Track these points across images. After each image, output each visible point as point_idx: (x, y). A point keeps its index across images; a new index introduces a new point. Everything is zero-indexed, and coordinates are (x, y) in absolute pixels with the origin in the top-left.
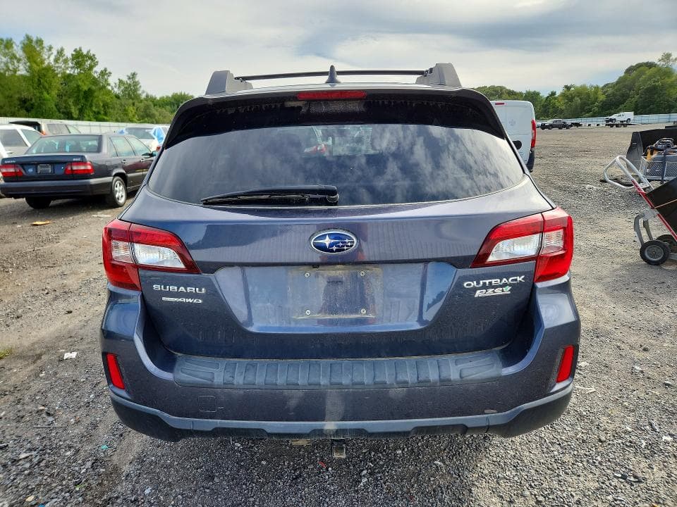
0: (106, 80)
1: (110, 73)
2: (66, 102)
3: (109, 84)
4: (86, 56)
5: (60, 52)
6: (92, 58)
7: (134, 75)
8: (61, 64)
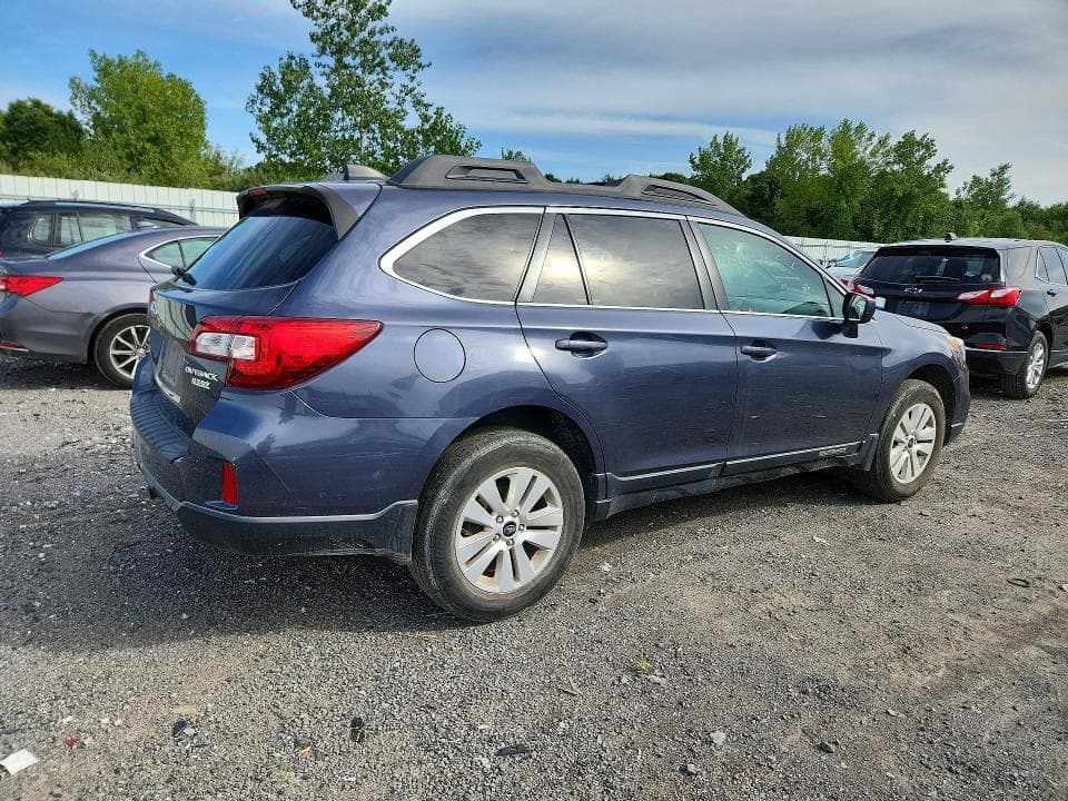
0: (941, 179)
1: (951, 167)
2: (869, 214)
3: (943, 186)
4: (919, 144)
5: (882, 142)
6: (928, 147)
7: (1004, 168)
8: (879, 159)
